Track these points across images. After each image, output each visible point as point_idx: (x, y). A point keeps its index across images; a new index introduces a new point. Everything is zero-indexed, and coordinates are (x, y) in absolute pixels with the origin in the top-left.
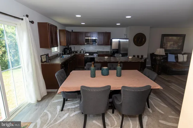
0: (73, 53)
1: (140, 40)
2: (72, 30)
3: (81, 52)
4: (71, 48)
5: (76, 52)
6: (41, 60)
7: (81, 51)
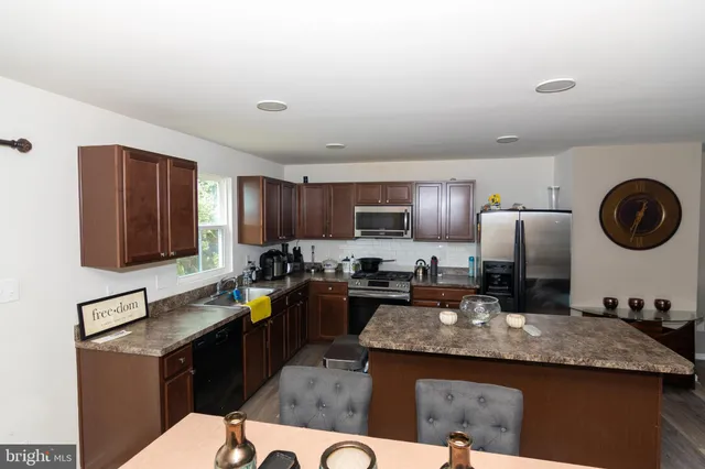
0: (309, 271)
1: (641, 214)
2: (306, 178)
3: (339, 270)
4: (297, 252)
5: (320, 270)
6: (81, 326)
7: (340, 265)
